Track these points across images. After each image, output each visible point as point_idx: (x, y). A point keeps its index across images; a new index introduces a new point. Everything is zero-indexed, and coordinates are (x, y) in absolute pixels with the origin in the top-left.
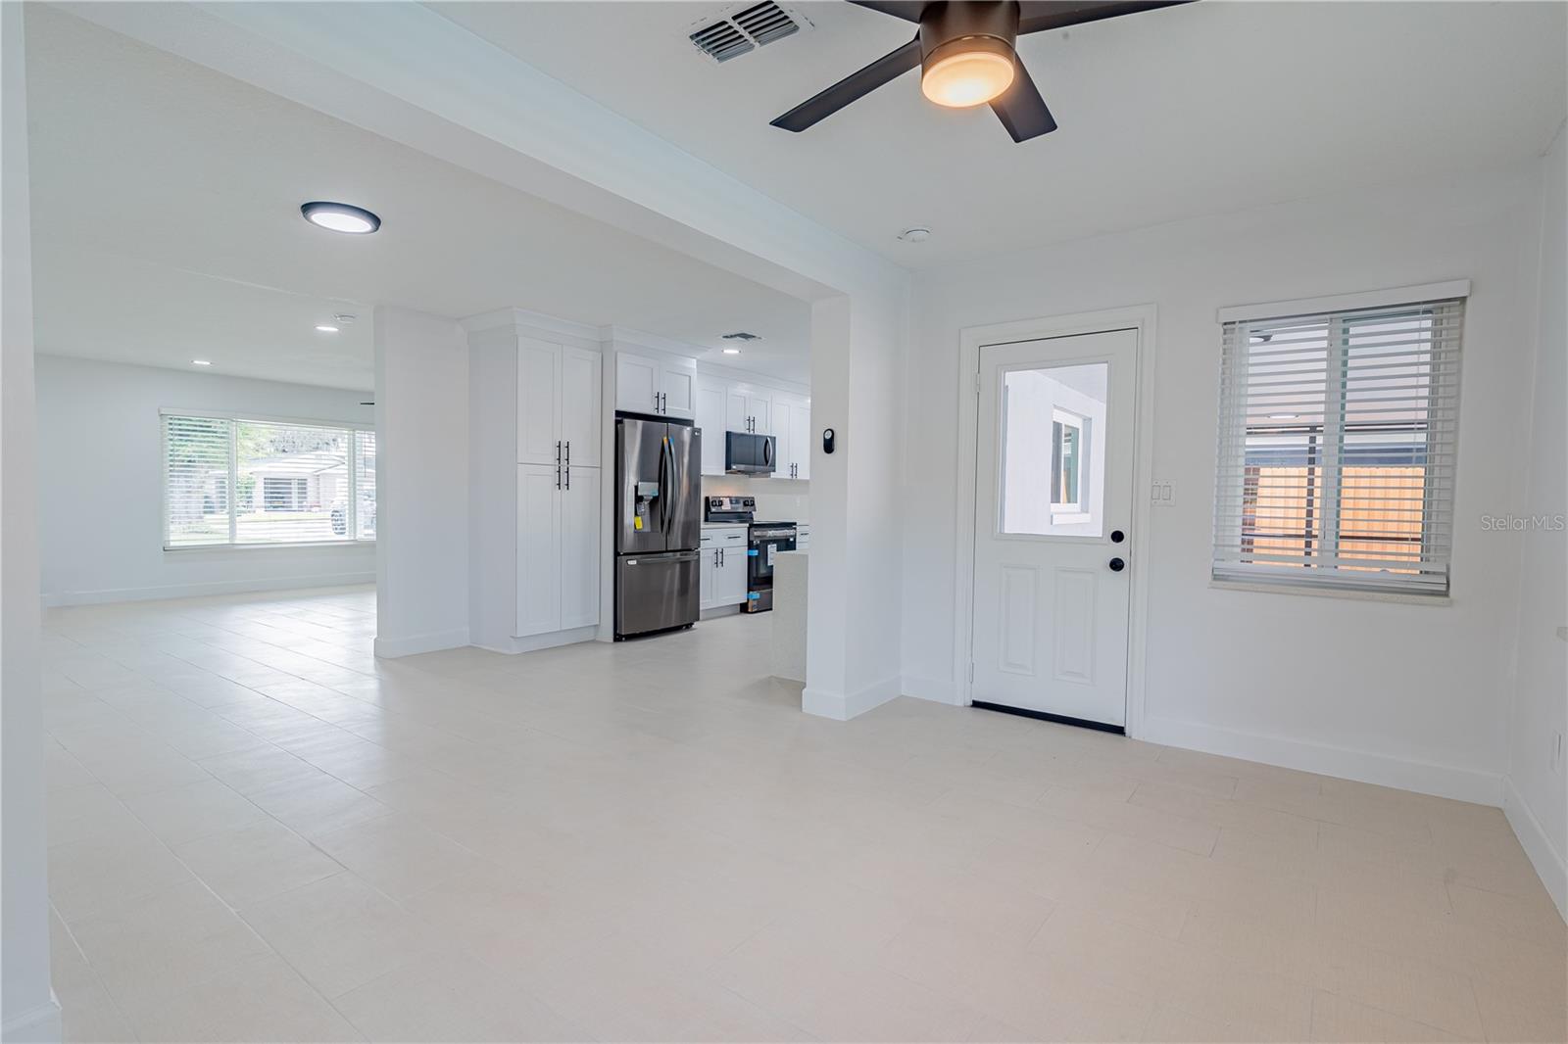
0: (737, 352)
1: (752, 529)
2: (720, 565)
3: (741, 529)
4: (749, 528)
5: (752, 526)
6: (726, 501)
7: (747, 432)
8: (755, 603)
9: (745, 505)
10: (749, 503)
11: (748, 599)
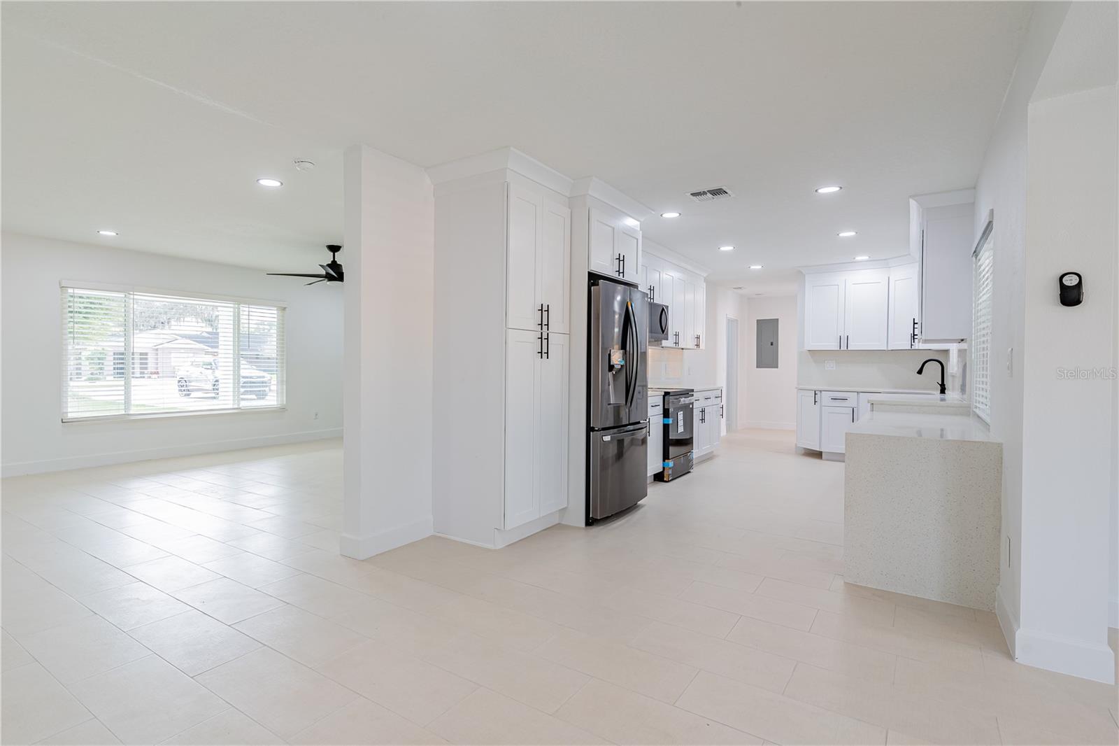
1: (667, 397)
3: (659, 396)
4: (664, 397)
5: (666, 394)
7: (650, 300)
8: (670, 472)
11: (664, 468)
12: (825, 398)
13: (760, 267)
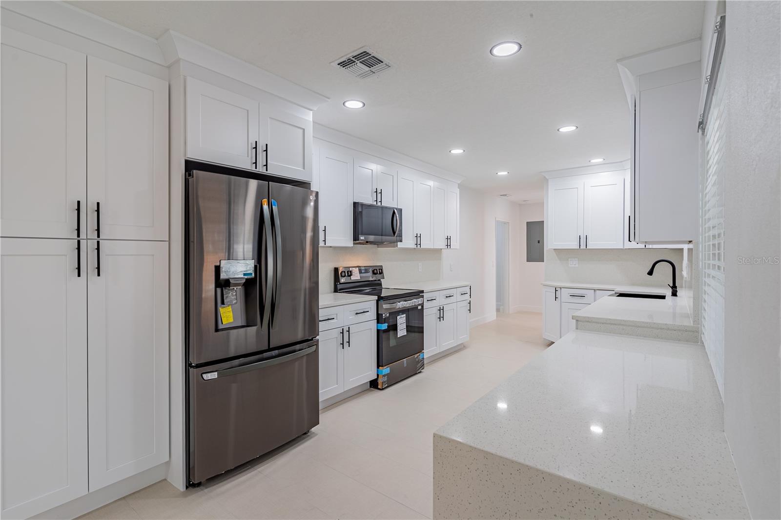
0: (360, 105)
1: (381, 302)
2: (346, 345)
3: (369, 302)
4: (378, 301)
5: (380, 298)
6: (356, 271)
7: (375, 203)
8: (385, 379)
9: (374, 273)
10: (378, 271)
11: (378, 375)
12: (565, 294)
13: (506, 173)
